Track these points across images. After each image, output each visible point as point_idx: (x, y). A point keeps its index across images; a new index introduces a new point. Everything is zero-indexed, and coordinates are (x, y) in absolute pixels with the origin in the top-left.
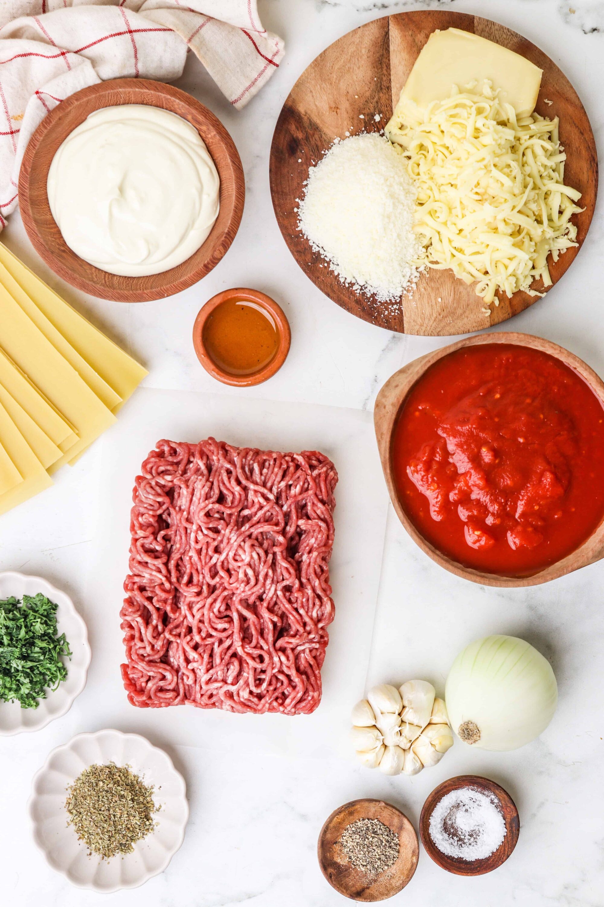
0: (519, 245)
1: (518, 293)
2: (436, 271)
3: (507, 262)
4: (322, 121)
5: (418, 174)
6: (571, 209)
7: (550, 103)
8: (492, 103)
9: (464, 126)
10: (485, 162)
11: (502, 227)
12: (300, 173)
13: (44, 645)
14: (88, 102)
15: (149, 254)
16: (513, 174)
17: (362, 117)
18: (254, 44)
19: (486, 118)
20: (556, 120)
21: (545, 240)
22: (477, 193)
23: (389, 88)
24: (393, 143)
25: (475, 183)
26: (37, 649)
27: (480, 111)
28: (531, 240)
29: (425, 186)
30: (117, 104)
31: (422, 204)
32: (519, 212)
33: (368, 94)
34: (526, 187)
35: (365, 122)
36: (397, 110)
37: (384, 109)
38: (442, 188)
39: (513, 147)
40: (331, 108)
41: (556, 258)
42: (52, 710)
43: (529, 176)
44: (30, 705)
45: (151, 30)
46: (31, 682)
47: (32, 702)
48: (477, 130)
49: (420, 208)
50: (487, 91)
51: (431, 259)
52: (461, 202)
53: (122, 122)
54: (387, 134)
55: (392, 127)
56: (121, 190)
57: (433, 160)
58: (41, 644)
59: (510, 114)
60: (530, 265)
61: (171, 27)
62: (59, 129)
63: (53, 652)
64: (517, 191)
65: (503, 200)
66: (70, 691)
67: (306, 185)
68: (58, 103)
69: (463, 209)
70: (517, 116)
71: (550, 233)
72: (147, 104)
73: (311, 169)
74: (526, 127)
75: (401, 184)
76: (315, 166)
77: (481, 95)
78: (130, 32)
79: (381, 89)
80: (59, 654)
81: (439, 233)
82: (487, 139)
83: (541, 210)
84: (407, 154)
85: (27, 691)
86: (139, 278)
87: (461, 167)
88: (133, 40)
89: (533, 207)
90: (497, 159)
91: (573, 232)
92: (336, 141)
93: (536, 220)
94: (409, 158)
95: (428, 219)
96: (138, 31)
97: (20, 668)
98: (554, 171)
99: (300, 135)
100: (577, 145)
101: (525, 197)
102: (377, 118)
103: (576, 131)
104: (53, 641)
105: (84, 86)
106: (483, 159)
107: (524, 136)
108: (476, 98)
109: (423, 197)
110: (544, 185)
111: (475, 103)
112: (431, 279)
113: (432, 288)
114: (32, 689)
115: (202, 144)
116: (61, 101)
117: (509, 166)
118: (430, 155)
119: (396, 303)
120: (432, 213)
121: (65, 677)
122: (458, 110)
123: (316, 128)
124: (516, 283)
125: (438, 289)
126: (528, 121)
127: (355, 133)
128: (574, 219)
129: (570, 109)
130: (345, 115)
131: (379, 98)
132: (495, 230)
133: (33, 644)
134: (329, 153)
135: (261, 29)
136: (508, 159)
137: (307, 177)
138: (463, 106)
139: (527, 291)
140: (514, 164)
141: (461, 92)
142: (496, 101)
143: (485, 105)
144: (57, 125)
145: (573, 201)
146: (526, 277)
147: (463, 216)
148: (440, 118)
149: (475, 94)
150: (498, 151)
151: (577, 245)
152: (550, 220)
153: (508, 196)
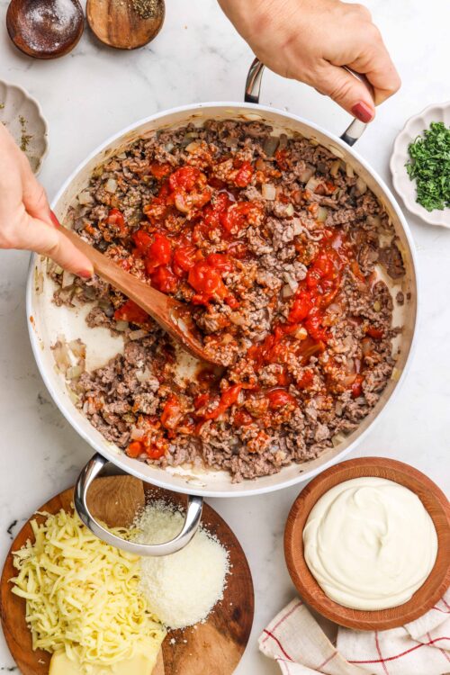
0: (58, 550)
1: (56, 512)
2: (120, 526)
3: (66, 536)
4: (215, 636)
5: (139, 600)
6: (19, 580)
7: (40, 661)
8: (85, 659)
9: (106, 640)
10: (88, 613)
11: (71, 563)
12: (230, 595)
13: (426, 172)
14: (413, 609)
15: (353, 495)
16: (65, 606)
17: (185, 641)
18: (282, 649)
19: (89, 648)
20: (34, 648)
21: (38, 555)
22: (92, 589)
23: (166, 665)
24: (160, 622)
25: (94, 597)
26: (432, 168)
27: (94, 652)
28: (48, 555)
29: (132, 591)
30: (390, 610)
31: (135, 577)
32: (59, 576)
33: (182, 659)
34: (55, 596)
35: (182, 637)
36: (159, 648)
37: (169, 648)
38: (120, 591)
39: (67, 625)
40: (210, 646)
41: (28, 541)
42: (420, 121)
43: (52, 605)
44: (437, 125)
45: (366, 662)
46: (437, 143)
47: (435, 127)
48: (95, 637)
49: (136, 574)
50: (89, 668)
51: (125, 535)
52: (104, 580)
53: (384, 596)
54: (165, 629)
55: (162, 635)
56: (380, 544)
57: (129, 612)
58: (429, 173)
59: (70, 652)
60: (48, 536)
61: (350, 664)
62: (433, 585)
63: (419, 166)
64: (62, 592)
65: (72, 584)
66: (406, 136)
67: (225, 586)
68: (436, 606)
69: (102, 576)
70: (65, 651)
71: (34, 561)
72: (367, 612)
73: (222, 598)
74: (58, 642)
75: (152, 592)
76: (219, 601)
77: (94, 665)
78: (382, 661)
79: (171, 664)
80: (414, 165)
81: (120, 556)
82: (86, 631)
83: (42, 578)
84: (150, 615)
85: (440, 135)
86: (360, 477)
87: (106, 608)
88: (380, 654)
89: (48, 581)
90: (79, 616)
91: (16, 563)
92: (204, 621)
93: (45, 570)
94: (147, 612)
95: (128, 565)
96: (376, 661)
97: (445, 153)
98: (34, 609)
99: (232, 624)
100: (17, 630)
101: (55, 589)
102: (173, 641)
103: (19, 641)
104: (419, 175)
105: (417, 621)
106: (89, 616)
107: (58, 635)
108: (98, 662)
109: (134, 583)
110: (41, 598)
111: (98, 659)
112: (123, 519)
113: (122, 512)
114: (436, 137)
115: (321, 585)
116: (433, 608)
117: (69, 611)
118: (131, 614)
119: (150, 499)
120: (126, 570)
121: (410, 146)
122: (112, 652)
123: (220, 630)
124: (58, 521)
125: (118, 512)
126: (56, 646)
127: (189, 628)
128: (16, 573)
129: (24, 657)
130: (199, 641)
131: (173, 656)
132: (76, 561)
133: (435, 172)
134: (209, 612)
135: (279, 661)
136: (70, 617)
137: (225, 592)
138: (106, 656)
139: (49, 515)
140: (65, 613)
141: (110, 667)
142: (81, 661)
143: (91, 658)
144: (435, 589)
145: (17, 586)
146: (51, 526)
147: (102, 570)
148: (124, 645)
149: (99, 665)
150: (78, 622)
151: (13, 553)
152: (34, 571)
153: (68, 588)
